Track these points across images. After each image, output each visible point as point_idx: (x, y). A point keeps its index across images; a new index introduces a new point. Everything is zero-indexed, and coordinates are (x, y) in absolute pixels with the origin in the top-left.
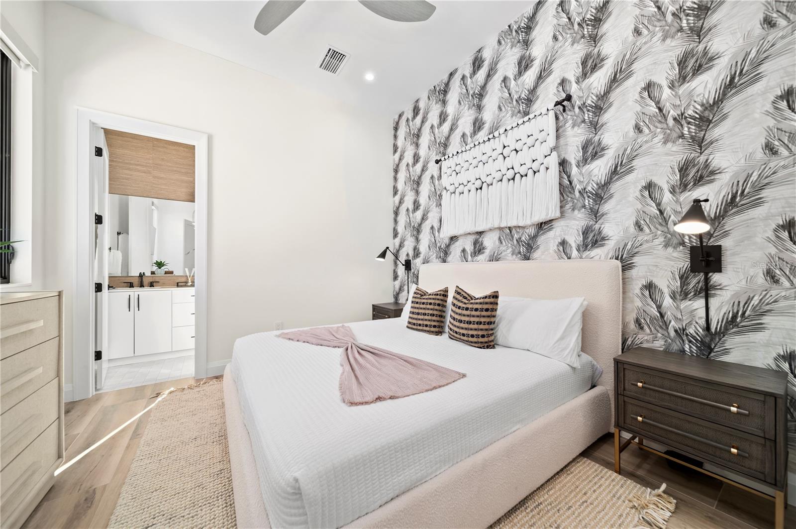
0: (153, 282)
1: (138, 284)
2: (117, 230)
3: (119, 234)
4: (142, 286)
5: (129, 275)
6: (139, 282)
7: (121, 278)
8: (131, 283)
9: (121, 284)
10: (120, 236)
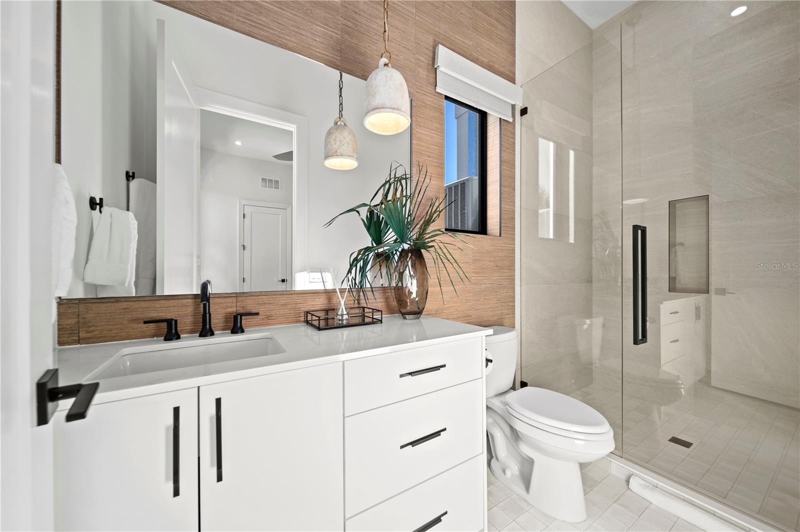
0: (242, 315)
1: (195, 323)
2: (125, 166)
3: (130, 176)
4: (206, 331)
5: (158, 293)
6: (195, 315)
7: (136, 305)
8: (169, 322)
9: (135, 325)
10: (133, 184)
